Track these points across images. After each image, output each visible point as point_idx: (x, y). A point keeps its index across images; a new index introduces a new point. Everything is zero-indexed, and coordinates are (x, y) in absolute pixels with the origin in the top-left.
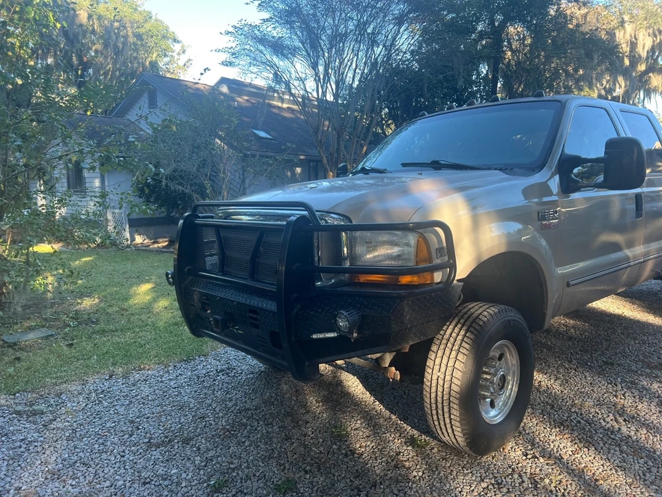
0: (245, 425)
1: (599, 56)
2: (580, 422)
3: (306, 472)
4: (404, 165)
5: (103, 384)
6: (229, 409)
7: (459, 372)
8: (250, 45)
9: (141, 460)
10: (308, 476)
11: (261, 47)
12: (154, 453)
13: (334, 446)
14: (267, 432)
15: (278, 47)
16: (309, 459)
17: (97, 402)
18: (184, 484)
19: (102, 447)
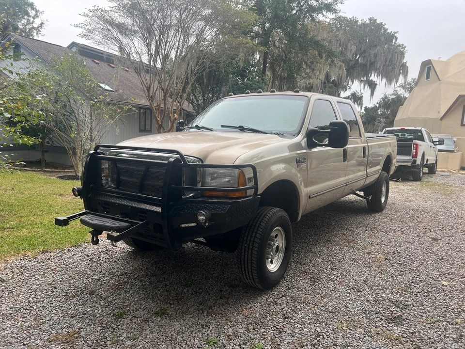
0: (128, 282)
1: (325, 56)
2: (314, 271)
3: (171, 304)
4: (222, 126)
5: (20, 263)
6: (114, 274)
7: (257, 244)
8: (101, 25)
9: (65, 305)
10: (172, 306)
11: (110, 28)
12: (72, 300)
13: (185, 290)
14: (142, 285)
15: (121, 28)
16: (171, 298)
17: (20, 274)
18: (98, 316)
19: (35, 300)
